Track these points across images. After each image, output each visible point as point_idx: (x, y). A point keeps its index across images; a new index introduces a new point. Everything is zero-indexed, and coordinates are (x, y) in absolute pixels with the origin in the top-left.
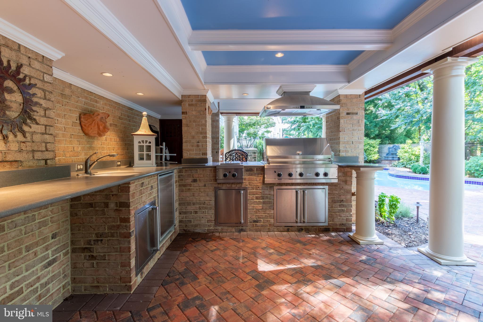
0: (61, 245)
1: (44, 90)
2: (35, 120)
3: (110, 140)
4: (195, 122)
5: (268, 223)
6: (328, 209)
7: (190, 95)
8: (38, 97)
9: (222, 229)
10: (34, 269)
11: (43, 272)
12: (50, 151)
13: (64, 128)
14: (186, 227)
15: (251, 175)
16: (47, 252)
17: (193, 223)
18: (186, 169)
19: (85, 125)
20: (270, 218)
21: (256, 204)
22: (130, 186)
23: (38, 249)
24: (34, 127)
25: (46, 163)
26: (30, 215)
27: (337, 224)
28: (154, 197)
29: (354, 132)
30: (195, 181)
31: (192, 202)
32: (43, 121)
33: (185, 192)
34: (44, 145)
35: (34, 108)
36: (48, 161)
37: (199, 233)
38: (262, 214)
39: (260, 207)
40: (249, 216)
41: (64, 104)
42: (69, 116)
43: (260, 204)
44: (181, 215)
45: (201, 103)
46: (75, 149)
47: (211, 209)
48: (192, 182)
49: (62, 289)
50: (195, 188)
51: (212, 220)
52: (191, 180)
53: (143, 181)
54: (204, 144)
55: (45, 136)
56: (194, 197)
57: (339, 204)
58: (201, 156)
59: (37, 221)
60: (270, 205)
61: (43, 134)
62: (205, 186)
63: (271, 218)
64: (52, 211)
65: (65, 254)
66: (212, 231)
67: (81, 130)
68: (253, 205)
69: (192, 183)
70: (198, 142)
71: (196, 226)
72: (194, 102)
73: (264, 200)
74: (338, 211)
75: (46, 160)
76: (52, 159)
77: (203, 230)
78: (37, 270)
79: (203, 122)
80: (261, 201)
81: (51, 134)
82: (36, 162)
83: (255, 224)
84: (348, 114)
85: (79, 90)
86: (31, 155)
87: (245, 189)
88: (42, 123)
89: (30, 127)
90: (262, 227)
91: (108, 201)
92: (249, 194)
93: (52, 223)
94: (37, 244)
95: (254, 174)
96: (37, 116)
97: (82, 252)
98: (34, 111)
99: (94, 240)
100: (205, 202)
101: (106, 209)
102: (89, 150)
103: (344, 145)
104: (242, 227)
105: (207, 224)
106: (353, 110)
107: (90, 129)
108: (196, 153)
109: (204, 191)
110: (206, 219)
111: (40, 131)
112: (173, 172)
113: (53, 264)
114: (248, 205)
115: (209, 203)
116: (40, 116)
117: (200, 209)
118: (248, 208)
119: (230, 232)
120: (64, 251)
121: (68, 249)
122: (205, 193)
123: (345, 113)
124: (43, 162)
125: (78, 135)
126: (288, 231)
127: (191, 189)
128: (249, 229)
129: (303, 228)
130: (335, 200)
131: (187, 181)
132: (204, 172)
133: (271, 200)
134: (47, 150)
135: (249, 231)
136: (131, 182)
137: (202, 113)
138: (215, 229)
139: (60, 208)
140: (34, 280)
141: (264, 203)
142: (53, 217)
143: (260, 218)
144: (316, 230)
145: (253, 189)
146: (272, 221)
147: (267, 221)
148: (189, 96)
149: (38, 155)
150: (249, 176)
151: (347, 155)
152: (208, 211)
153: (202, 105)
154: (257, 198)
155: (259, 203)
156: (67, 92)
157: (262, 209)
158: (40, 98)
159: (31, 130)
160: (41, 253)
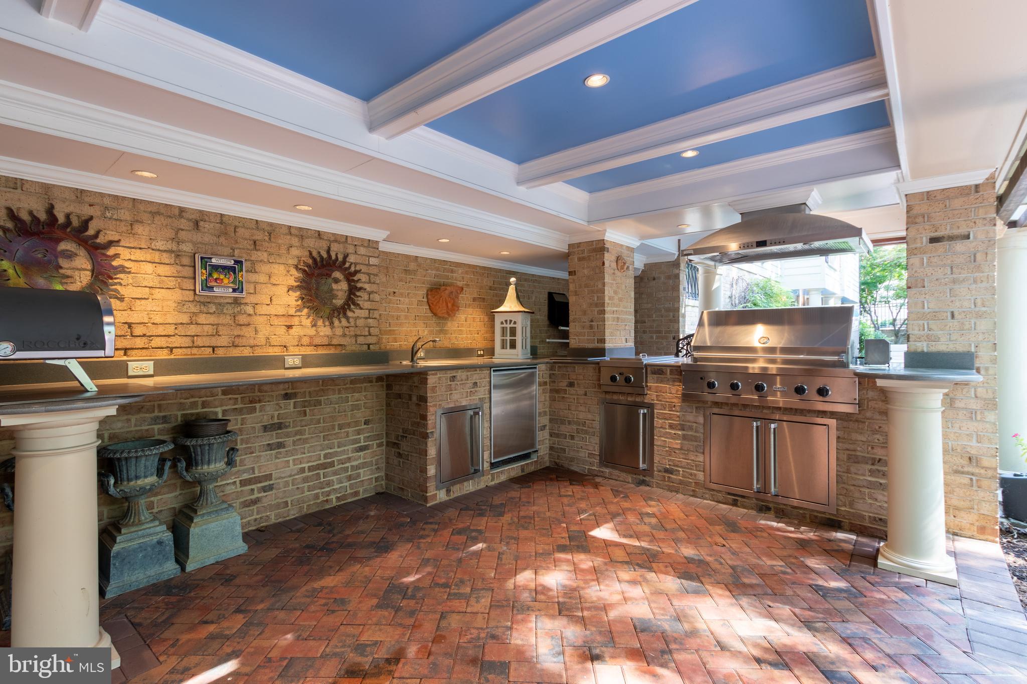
0: (375, 433)
1: (369, 274)
2: (358, 305)
3: (472, 319)
4: (588, 287)
5: (693, 479)
6: (837, 475)
7: (580, 243)
8: (362, 282)
9: (611, 474)
10: (346, 448)
11: (354, 454)
12: (373, 335)
13: (406, 309)
14: (558, 459)
15: (661, 382)
16: (359, 437)
17: (568, 454)
18: (560, 365)
19: (432, 304)
20: (696, 470)
21: (669, 438)
22: (428, 377)
23: (350, 430)
24: (358, 312)
25: (369, 348)
26: (344, 396)
27: (863, 517)
28: (481, 400)
29: (956, 286)
30: (571, 385)
31: (567, 419)
32: (367, 305)
33: (558, 401)
34: (367, 329)
35: (358, 294)
36: (371, 346)
37: (575, 473)
38: (679, 458)
39: (677, 444)
40: (656, 459)
41: (408, 282)
42: (414, 294)
43: (677, 439)
44: (551, 438)
45: (596, 255)
46: (420, 333)
47: (594, 436)
48: (567, 386)
49: (374, 480)
50: (571, 396)
51: (595, 454)
52: (565, 384)
53: (454, 375)
54: (601, 323)
55: (369, 320)
56: (570, 411)
57: (870, 467)
58: (596, 345)
59: (350, 403)
60: (695, 443)
61: (366, 318)
62: (586, 395)
63: (699, 471)
64: (365, 396)
65: (379, 445)
66: (596, 473)
67: (428, 310)
68: (663, 439)
69: (567, 388)
70: (592, 321)
71: (572, 459)
72: (586, 255)
73: (684, 432)
74: (865, 484)
75: (369, 345)
76: (375, 344)
77: (582, 469)
78: (348, 450)
79: (600, 286)
80: (680, 433)
81: (375, 318)
82: (358, 346)
83: (667, 475)
84: (933, 240)
85: (429, 261)
86: (353, 340)
87: (651, 407)
88: (366, 307)
89: (354, 312)
90: (680, 484)
91: (411, 393)
92: (658, 418)
93: (365, 408)
94: (349, 425)
95: (665, 379)
96: (361, 300)
97: (393, 448)
98: (358, 297)
99: (401, 436)
100: (585, 422)
101: (410, 402)
102: (440, 334)
103: (921, 322)
104: (645, 476)
105: (587, 459)
106: (951, 228)
107: (438, 307)
108: (588, 340)
109: (585, 403)
110: (587, 451)
111: (363, 316)
112: (535, 368)
113: (365, 451)
114: (655, 437)
115: (592, 424)
116: (364, 300)
117: (578, 433)
118: (655, 443)
119: (623, 481)
120: (377, 441)
121: (382, 440)
122: (586, 407)
123: (925, 240)
124: (366, 347)
125: (424, 316)
126: (735, 503)
127: (566, 398)
128: (657, 482)
129: (771, 505)
130: (857, 456)
131: (561, 384)
132: (585, 371)
133: (698, 435)
134: (370, 335)
135: (657, 487)
136: (430, 373)
137: (597, 271)
138: (600, 471)
139: (375, 394)
140: (345, 459)
141: (684, 438)
142: (366, 403)
143: (677, 466)
144: (805, 517)
145: (665, 409)
146: (701, 476)
147: (691, 474)
148: (579, 245)
149: (361, 340)
150: (657, 383)
151: (933, 349)
152: (589, 438)
153: (598, 256)
154: (671, 426)
155: (676, 436)
156: (412, 266)
157: (681, 449)
158: (365, 282)
159: (355, 315)
160: (353, 435)
